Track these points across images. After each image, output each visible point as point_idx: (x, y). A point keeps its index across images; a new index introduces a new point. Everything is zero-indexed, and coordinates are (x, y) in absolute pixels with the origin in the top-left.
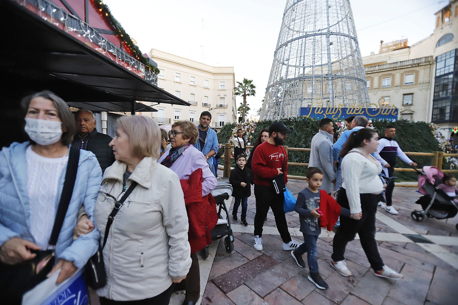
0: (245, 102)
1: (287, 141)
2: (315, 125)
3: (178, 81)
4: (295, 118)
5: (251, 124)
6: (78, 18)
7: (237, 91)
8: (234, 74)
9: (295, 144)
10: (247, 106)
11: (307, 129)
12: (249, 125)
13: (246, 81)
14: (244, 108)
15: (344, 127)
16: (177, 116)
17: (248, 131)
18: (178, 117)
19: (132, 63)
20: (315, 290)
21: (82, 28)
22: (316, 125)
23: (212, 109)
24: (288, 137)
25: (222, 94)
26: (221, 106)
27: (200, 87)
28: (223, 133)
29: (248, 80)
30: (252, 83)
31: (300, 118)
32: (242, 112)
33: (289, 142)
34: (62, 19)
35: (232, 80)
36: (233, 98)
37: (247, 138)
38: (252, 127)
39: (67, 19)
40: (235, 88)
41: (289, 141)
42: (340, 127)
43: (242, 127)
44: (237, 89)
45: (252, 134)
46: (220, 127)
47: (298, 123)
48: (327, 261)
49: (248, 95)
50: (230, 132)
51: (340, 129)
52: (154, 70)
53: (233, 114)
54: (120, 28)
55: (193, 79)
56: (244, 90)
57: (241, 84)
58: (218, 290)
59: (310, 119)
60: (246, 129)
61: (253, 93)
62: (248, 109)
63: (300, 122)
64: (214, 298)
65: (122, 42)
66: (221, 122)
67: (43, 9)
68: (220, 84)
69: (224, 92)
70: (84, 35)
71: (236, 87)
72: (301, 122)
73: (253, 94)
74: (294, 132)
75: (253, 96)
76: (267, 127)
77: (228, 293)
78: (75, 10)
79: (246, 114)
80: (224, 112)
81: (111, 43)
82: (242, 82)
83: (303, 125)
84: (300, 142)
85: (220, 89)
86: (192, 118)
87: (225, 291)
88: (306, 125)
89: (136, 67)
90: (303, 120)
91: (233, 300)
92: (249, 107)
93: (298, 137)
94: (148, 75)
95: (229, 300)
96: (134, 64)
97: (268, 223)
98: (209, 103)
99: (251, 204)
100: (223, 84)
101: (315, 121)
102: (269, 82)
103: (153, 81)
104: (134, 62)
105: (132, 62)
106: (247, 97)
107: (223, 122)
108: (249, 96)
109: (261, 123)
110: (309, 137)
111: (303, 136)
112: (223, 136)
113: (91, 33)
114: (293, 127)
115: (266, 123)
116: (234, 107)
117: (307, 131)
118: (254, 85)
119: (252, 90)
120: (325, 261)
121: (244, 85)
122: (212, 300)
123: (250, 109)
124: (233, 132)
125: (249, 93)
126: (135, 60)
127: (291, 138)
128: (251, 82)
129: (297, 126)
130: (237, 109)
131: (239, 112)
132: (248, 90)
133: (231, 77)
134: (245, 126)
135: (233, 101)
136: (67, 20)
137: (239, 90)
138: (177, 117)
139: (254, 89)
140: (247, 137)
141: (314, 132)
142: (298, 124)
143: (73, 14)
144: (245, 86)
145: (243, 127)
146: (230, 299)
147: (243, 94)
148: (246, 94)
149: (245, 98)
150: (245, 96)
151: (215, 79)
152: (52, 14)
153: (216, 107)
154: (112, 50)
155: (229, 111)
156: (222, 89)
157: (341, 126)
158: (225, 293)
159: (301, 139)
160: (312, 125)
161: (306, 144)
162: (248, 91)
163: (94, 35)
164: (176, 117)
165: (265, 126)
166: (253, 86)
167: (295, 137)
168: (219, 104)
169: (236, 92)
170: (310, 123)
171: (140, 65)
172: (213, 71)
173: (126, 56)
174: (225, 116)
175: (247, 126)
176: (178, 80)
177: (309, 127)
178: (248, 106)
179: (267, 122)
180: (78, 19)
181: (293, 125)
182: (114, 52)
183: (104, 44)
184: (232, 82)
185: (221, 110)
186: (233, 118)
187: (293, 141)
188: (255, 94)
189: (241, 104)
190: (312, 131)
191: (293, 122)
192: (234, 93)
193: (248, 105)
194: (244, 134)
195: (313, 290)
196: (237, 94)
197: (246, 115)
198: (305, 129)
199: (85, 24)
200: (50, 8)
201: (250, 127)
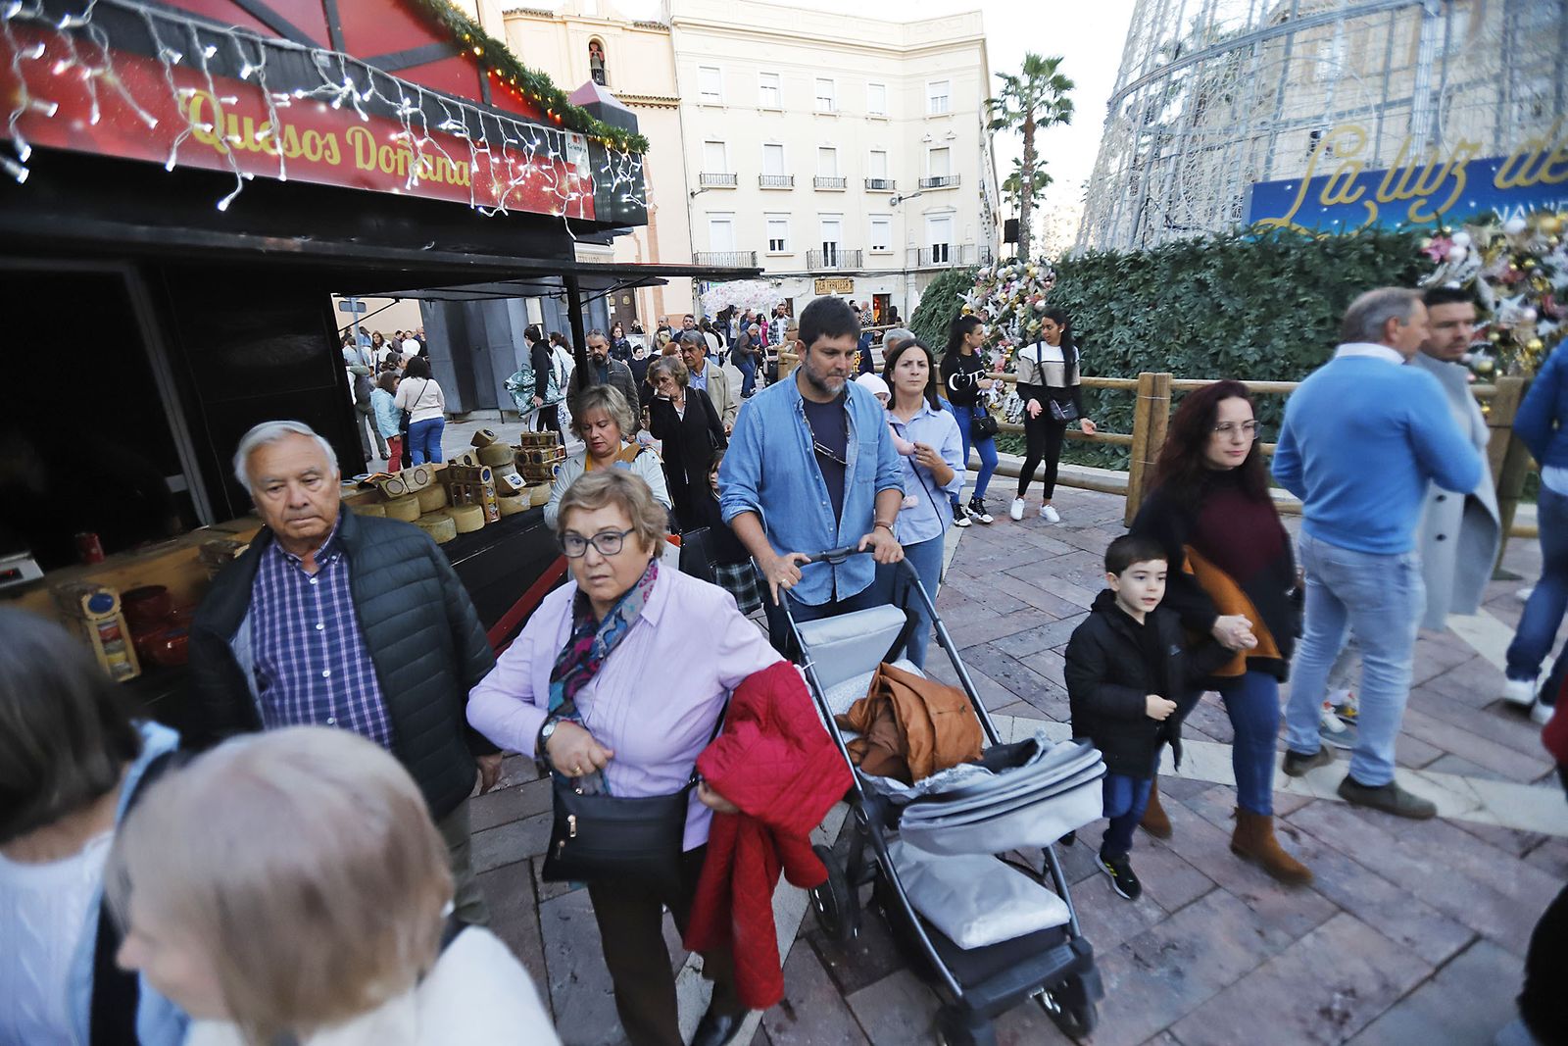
0: (1030, 154)
1: (1178, 338)
2: (1313, 259)
3: (773, 106)
4: (1221, 238)
5: (1034, 271)
6: (301, 42)
7: (998, 115)
8: (984, 40)
9: (1212, 351)
10: (1040, 169)
11: (1275, 280)
12: (1025, 279)
13: (1034, 67)
14: (1026, 179)
15: (1466, 259)
16: (776, 238)
17: (1023, 302)
18: (781, 242)
19: (533, 148)
20: (1172, 1029)
21: (326, 78)
22: (1317, 261)
23: (900, 199)
24: (1182, 321)
25: (938, 134)
26: (936, 181)
27: (854, 117)
28: (929, 310)
29: (1041, 61)
30: (1060, 70)
31: (1244, 233)
32: (1020, 193)
33: (1189, 341)
34: (246, 72)
35: (978, 70)
36: (982, 146)
37: (1016, 330)
38: (1038, 283)
39: (264, 61)
40: (989, 102)
41: (1187, 336)
42: (1442, 260)
43: (1001, 286)
44: (999, 104)
45: (1036, 313)
46: (935, 266)
47: (1232, 256)
48: (1253, 904)
49: (1044, 122)
50: (956, 305)
51: (1439, 272)
52: (624, 145)
53: (982, 209)
54: (463, 25)
55: (825, 90)
56: (1025, 104)
57: (1013, 81)
58: (824, 974)
59: (1293, 234)
60: (1013, 295)
61: (1064, 112)
62: (1045, 180)
63: (1243, 250)
64: (804, 1007)
65: (483, 75)
66: (936, 247)
67: (177, 58)
68: (930, 92)
69: (944, 126)
70: (336, 105)
71: (993, 97)
72: (1246, 251)
73: (1064, 118)
74: (1213, 299)
75: (1062, 123)
76: (1097, 281)
77: (852, 991)
78: (286, 18)
79: (1036, 202)
80: (948, 207)
81: (440, 97)
82: (1017, 71)
83: (1259, 266)
84: (1237, 339)
85: (930, 112)
86: (829, 241)
87: (844, 982)
88: (1272, 265)
89: (551, 154)
90: (1261, 244)
91: (864, 1025)
92: (1046, 172)
93: (1231, 317)
94: (603, 171)
95: (851, 1019)
96: (542, 150)
97: (1053, 705)
98: (889, 177)
99: (1003, 612)
100: (939, 91)
101: (1315, 243)
102: (1123, 73)
103: (623, 188)
104: (538, 142)
105: (531, 141)
106: (1039, 133)
107: (945, 246)
108: (1045, 129)
109: (1072, 265)
110: (1278, 316)
111: (1254, 313)
112: (929, 323)
113: (362, 87)
114: (1207, 275)
115: (1095, 264)
116: (989, 180)
117: (1274, 292)
118: (1068, 78)
119: (1057, 99)
120: (1245, 902)
121: (1025, 81)
122: (798, 1014)
123: (1051, 180)
124: (965, 307)
125: (1048, 116)
126: (544, 128)
127: (1198, 323)
128: (1053, 64)
129: (1227, 272)
130: (1000, 187)
131: (1008, 194)
132: (1043, 102)
133: (974, 56)
134: (1010, 280)
135: (981, 158)
136: (266, 64)
137: (1005, 110)
138: (777, 243)
139: (1066, 94)
140: (1017, 325)
141: (1304, 295)
142: (1233, 260)
143: (283, 36)
144: (1031, 87)
145: (1004, 287)
146: (854, 1016)
147: (1022, 122)
148: (1035, 119)
149: (1029, 140)
150: (1028, 130)
151: (910, 76)
152: (208, 68)
153: (915, 189)
154: (448, 122)
155: (967, 202)
156: (939, 113)
157: (1447, 257)
158: (843, 990)
159: (1243, 327)
160: (1301, 262)
161: (1262, 347)
162: (1045, 108)
163: (370, 91)
164: (772, 242)
165: (1090, 277)
166: (1061, 84)
167: (1217, 320)
168: (927, 176)
169: (995, 118)
170: (1293, 252)
171: (569, 140)
172: (899, 41)
173: (508, 126)
174: (952, 220)
175: (1019, 278)
176: (768, 100)
177: (1282, 271)
178: (1043, 169)
179: (1098, 260)
180: (303, 47)
181: (1209, 267)
182: (459, 127)
183: (416, 110)
184: (976, 76)
185: (937, 200)
186: (986, 225)
187: (1208, 335)
188: (1074, 117)
189: (1017, 162)
190: (1295, 288)
191: (1212, 254)
192: (986, 124)
193: (1044, 163)
194: (1006, 312)
195: (1162, 1025)
196: (997, 125)
197: (1037, 206)
198: (1266, 281)
199: (331, 56)
200: (198, 45)
201: (1031, 285)
